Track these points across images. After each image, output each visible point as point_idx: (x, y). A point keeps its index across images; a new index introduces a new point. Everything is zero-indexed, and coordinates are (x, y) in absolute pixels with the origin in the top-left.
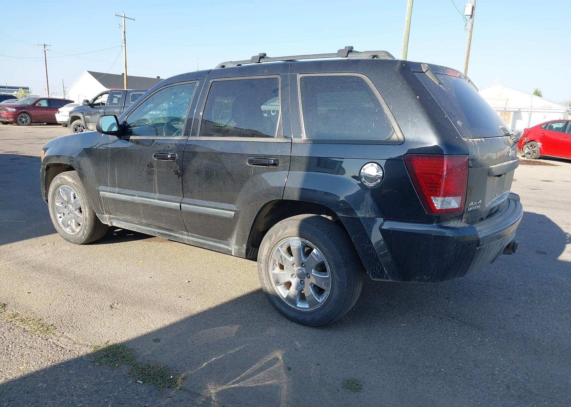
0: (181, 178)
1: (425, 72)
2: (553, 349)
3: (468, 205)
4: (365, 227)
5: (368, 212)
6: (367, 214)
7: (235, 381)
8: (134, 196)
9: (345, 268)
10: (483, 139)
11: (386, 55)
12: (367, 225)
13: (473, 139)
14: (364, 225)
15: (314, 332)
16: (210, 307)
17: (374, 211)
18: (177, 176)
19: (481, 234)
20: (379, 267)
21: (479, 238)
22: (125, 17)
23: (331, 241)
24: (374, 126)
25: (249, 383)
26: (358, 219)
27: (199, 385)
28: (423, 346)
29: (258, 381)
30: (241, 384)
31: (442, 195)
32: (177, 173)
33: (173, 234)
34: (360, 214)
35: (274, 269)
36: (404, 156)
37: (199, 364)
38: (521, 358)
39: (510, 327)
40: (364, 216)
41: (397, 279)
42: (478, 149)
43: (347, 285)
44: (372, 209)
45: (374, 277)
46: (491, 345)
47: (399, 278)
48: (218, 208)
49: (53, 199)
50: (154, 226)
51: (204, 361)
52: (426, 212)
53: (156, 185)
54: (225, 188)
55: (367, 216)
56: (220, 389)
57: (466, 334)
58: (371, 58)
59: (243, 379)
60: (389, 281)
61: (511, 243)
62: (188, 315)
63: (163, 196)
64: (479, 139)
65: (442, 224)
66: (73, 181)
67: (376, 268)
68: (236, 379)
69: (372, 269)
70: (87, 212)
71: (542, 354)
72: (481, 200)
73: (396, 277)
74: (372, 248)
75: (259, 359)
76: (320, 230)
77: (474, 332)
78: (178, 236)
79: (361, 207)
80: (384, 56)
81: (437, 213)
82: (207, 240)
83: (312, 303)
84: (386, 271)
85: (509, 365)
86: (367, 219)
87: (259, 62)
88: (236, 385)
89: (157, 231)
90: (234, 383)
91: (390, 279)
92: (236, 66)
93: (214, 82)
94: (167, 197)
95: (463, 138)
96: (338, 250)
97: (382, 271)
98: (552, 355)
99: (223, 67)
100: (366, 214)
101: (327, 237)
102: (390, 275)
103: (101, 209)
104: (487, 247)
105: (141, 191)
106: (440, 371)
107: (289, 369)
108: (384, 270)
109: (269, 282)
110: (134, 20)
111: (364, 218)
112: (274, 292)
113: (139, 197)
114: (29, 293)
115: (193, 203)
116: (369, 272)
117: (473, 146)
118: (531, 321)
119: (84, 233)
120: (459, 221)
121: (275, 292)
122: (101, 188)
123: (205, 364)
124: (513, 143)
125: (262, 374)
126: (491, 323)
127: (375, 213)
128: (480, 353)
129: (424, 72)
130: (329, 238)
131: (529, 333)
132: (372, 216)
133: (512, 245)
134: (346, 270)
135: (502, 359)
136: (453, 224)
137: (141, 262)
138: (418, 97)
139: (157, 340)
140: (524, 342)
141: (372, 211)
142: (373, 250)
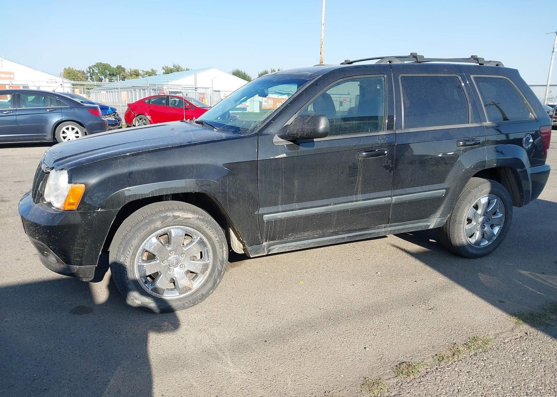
0: (392, 171)
8: (327, 205)
18: (388, 171)
32: (388, 168)
33: (366, 232)
48: (431, 191)
50: (342, 231)
53: (360, 186)
63: (367, 196)
66: (195, 216)
93: (402, 77)
94: (372, 195)
103: (260, 237)
105: (336, 197)
113: (336, 204)
114: (365, 349)
115: (405, 192)
122: (261, 211)
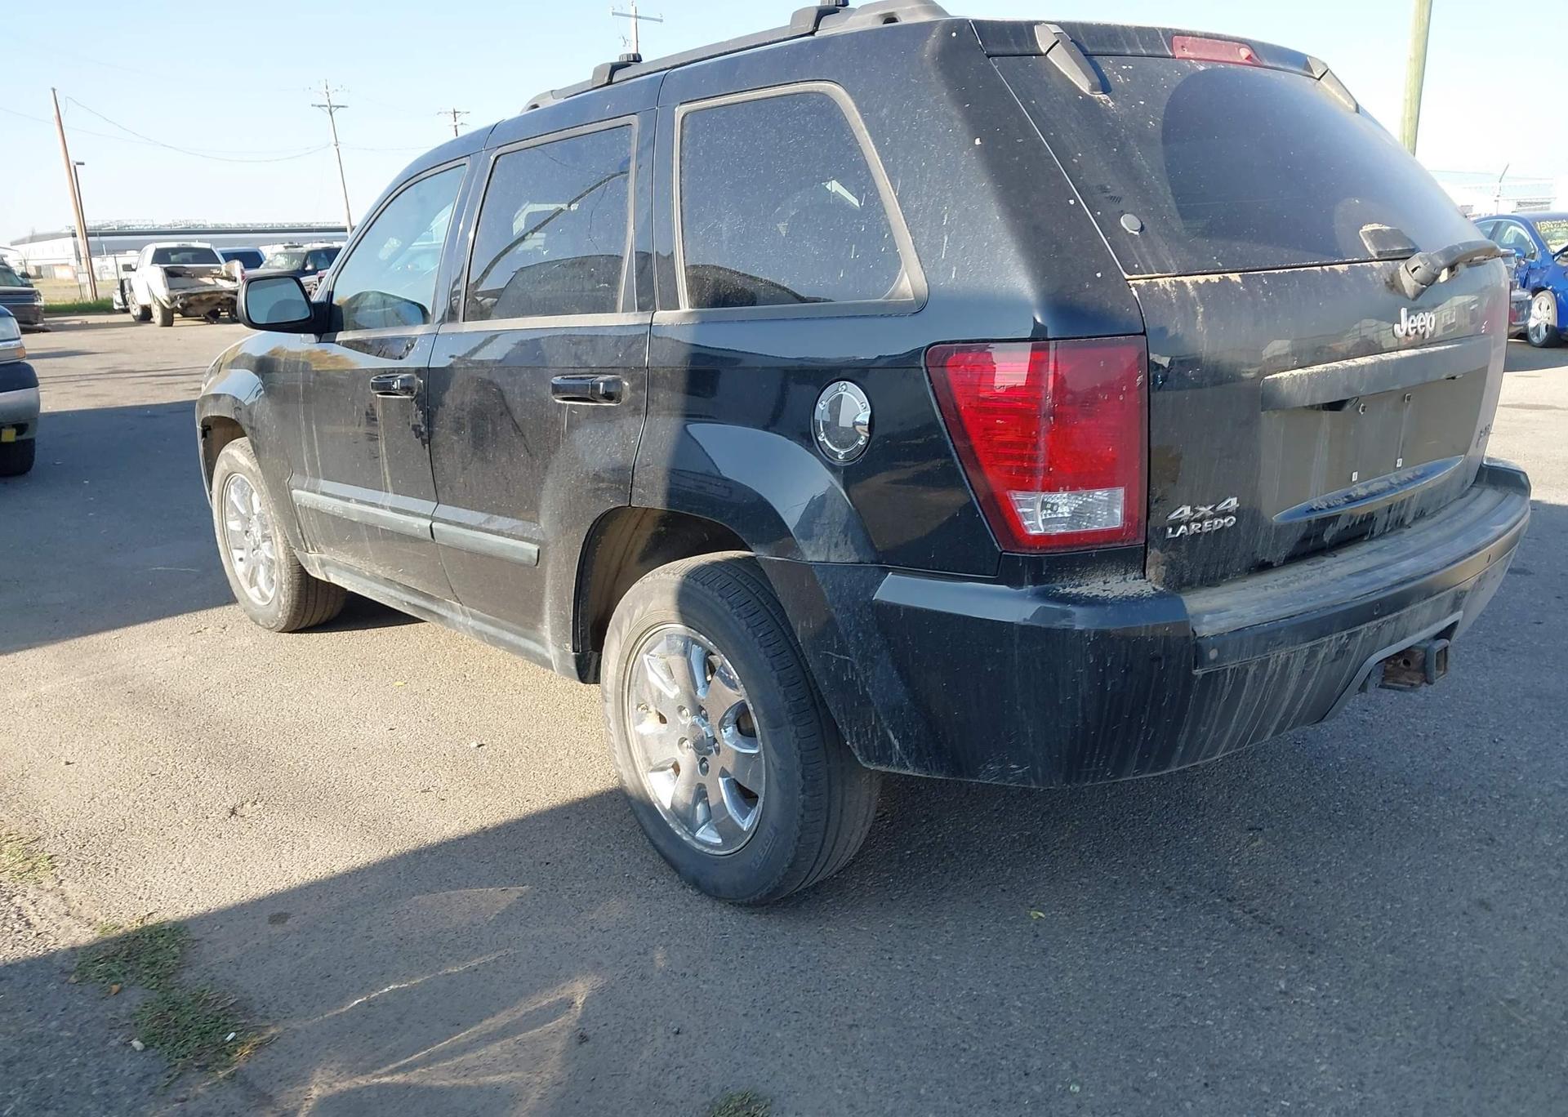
0: (427, 445)
1: (1044, 51)
2: (1555, 1041)
3: (1167, 518)
4: (826, 594)
5: (836, 545)
6: (832, 551)
7: (406, 1064)
8: (348, 500)
9: (794, 728)
10: (1235, 277)
11: (919, 8)
12: (834, 588)
13: (1178, 279)
14: (825, 590)
15: (732, 921)
16: (485, 824)
17: (852, 542)
18: (419, 440)
19: (1208, 623)
20: (874, 730)
21: (1198, 635)
22: (636, 17)
23: (756, 640)
24: (855, 256)
25: (440, 1077)
26: (808, 567)
27: (293, 1068)
28: (1061, 994)
29: (468, 1070)
30: (413, 1077)
31: (1040, 484)
32: (419, 434)
34: (814, 553)
35: (640, 721)
36: (928, 349)
37: (342, 998)
38: (1402, 1067)
39: (1427, 946)
40: (823, 560)
41: (934, 767)
42: (1195, 314)
43: (802, 781)
44: (846, 536)
45: (869, 759)
46: (1314, 1011)
47: (942, 767)
48: (503, 535)
49: (222, 511)
50: (399, 584)
51: (360, 993)
52: (996, 545)
53: (386, 468)
54: (514, 472)
55: (833, 559)
56: (343, 1086)
57: (1243, 960)
58: (880, 25)
59: (427, 1062)
60: (905, 772)
61: (1412, 650)
62: (411, 845)
63: (400, 501)
64: (1215, 278)
65: (1054, 585)
66: (246, 463)
67: (867, 731)
68: (411, 1059)
69: (857, 735)
70: (280, 545)
71: (1497, 1061)
72: (1235, 499)
73: (930, 760)
74: (849, 665)
75: (517, 999)
76: (729, 603)
77: (1277, 955)
78: (444, 614)
79: (816, 530)
80: (912, 13)
81: (1030, 548)
82: (502, 628)
83: (729, 832)
84: (896, 742)
85: (1339, 1093)
86: (834, 569)
87: (610, 83)
88: (399, 1078)
89: (405, 599)
90: (392, 1073)
91: (912, 768)
92: (562, 100)
93: (500, 158)
94: (406, 502)
95: (1127, 276)
96: (774, 669)
97: (886, 745)
98: (1539, 1067)
99: (536, 106)
100: (829, 550)
101: (745, 628)
102: (909, 756)
103: (300, 537)
104: (1252, 670)
106: (1066, 1091)
107: (583, 1039)
108: (890, 739)
109: (629, 760)
110: (661, 21)
111: (825, 566)
112: (641, 792)
113: (357, 503)
114: (68, 763)
115: (455, 519)
116: (852, 743)
117: (1172, 304)
118: (1525, 928)
119: (279, 602)
120: (1130, 576)
121: (645, 792)
122: (291, 479)
123: (356, 1002)
124: (1415, 286)
125: (495, 1048)
126: (1363, 928)
127: (856, 550)
128: (1255, 1037)
129: (1041, 54)
130: (750, 630)
131: (1493, 974)
132: (847, 560)
133: (1419, 656)
134: (796, 732)
135: (1323, 1068)
136: (1096, 586)
137: (398, 683)
138: (978, 142)
139: (278, 919)
140: (1450, 1008)
141: (849, 542)
142: (852, 671)
